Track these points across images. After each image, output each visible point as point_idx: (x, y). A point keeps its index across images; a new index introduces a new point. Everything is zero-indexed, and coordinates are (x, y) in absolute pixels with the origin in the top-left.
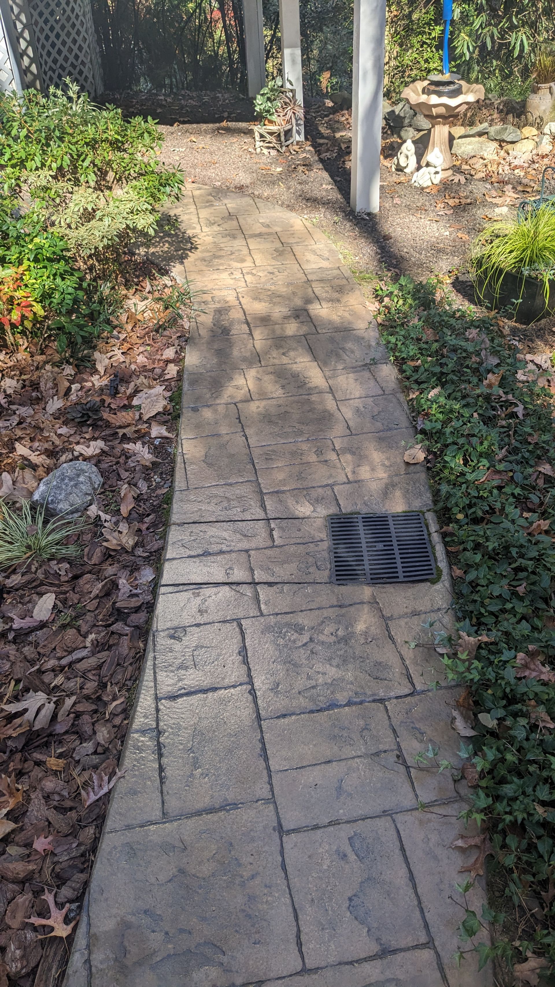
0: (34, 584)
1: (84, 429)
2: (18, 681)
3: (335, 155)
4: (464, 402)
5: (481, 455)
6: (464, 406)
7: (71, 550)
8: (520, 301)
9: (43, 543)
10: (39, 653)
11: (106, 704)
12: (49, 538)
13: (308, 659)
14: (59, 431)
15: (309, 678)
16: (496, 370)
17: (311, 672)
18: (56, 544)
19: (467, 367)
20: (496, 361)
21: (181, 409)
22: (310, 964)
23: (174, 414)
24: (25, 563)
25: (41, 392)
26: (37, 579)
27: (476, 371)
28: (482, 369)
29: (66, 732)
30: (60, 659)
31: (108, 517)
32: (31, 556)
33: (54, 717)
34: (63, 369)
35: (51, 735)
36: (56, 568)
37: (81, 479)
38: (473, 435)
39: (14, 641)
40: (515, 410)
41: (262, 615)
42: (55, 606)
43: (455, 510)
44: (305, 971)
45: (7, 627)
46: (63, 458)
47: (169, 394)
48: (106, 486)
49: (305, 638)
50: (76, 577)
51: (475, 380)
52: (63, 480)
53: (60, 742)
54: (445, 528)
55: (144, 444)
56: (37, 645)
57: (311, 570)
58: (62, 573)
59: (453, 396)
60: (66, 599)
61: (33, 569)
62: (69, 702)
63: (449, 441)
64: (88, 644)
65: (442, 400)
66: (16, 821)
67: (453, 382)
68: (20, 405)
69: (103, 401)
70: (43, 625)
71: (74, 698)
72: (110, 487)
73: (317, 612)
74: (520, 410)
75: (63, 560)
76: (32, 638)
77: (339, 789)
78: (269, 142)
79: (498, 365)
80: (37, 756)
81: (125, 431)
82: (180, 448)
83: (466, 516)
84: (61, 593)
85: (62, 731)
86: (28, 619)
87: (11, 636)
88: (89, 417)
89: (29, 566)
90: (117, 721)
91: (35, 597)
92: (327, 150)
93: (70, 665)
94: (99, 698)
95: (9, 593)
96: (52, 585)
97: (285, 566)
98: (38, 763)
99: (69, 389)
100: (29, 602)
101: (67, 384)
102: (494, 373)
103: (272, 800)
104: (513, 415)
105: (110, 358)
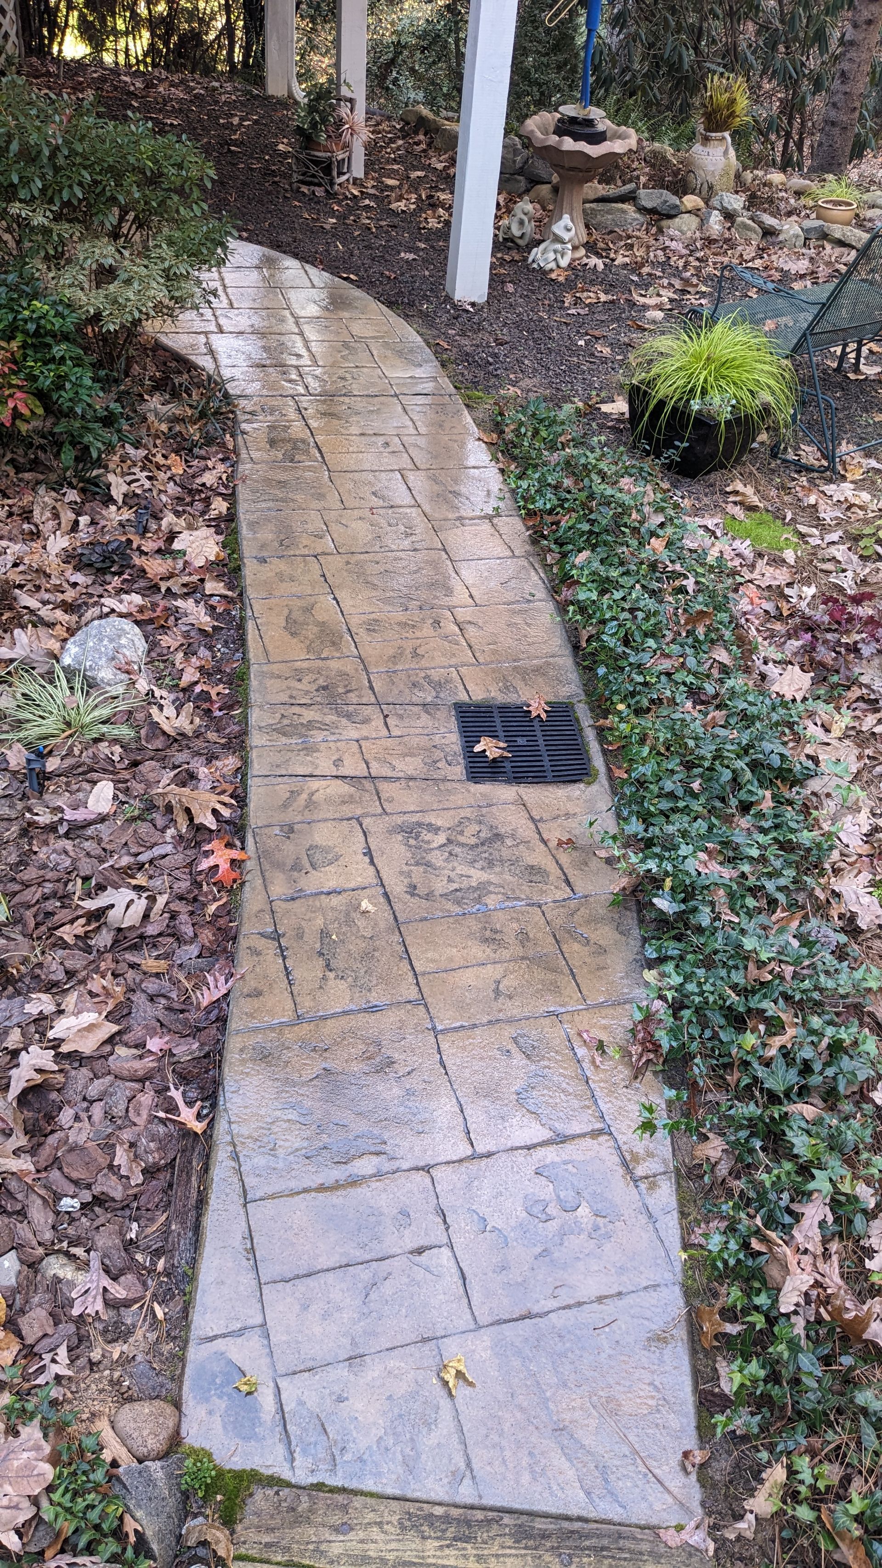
0: (80, 770)
1: (108, 578)
2: (86, 879)
3: (413, 207)
4: (622, 569)
5: (646, 635)
6: (624, 574)
7: (124, 731)
8: (686, 444)
9: (87, 720)
10: (104, 850)
11: (204, 905)
12: (96, 713)
13: (447, 860)
14: (73, 579)
15: (450, 880)
16: (660, 532)
17: (452, 875)
18: (103, 723)
19: (625, 525)
20: (661, 519)
21: (241, 558)
22: (481, 1148)
23: (231, 565)
24: (64, 743)
25: (37, 526)
26: (84, 764)
27: (635, 531)
28: (642, 530)
29: (160, 935)
30: (137, 855)
31: (165, 693)
32: (71, 736)
33: (146, 916)
34: (64, 494)
35: (142, 937)
36: (107, 752)
37: (123, 641)
38: (639, 609)
39: (67, 835)
40: (684, 583)
41: (385, 812)
42: (115, 797)
43: (615, 698)
44: (475, 1157)
45: (56, 819)
46: (89, 615)
47: (221, 538)
48: (153, 654)
49: (441, 839)
50: (135, 764)
51: (634, 543)
52: (101, 640)
53: (155, 946)
54: (602, 721)
55: (197, 602)
56: (100, 841)
57: (439, 765)
58: (116, 758)
59: (609, 561)
60: (128, 789)
61: (76, 752)
62: (162, 900)
63: (608, 616)
64: (169, 839)
65: (596, 565)
66: (117, 1022)
67: (605, 543)
68: (10, 540)
69: (129, 541)
70: (102, 819)
71: (166, 896)
72: (159, 655)
73: (452, 812)
74: (690, 584)
75: (115, 741)
76: (90, 831)
77: (497, 992)
78: (314, 176)
79: (662, 525)
80: (130, 957)
81: (169, 583)
82: (249, 610)
83: (629, 706)
84: (119, 782)
85: (155, 933)
86: (82, 810)
87: (62, 830)
88: (114, 562)
89: (71, 749)
90: (221, 922)
91: (86, 786)
92: (400, 198)
93: (151, 862)
94: (195, 899)
95: (49, 779)
96: (105, 771)
97: (407, 759)
98: (133, 966)
99: (76, 522)
100: (78, 790)
101: (73, 516)
102: (658, 537)
103: (422, 1002)
104: (682, 590)
105: (129, 484)
